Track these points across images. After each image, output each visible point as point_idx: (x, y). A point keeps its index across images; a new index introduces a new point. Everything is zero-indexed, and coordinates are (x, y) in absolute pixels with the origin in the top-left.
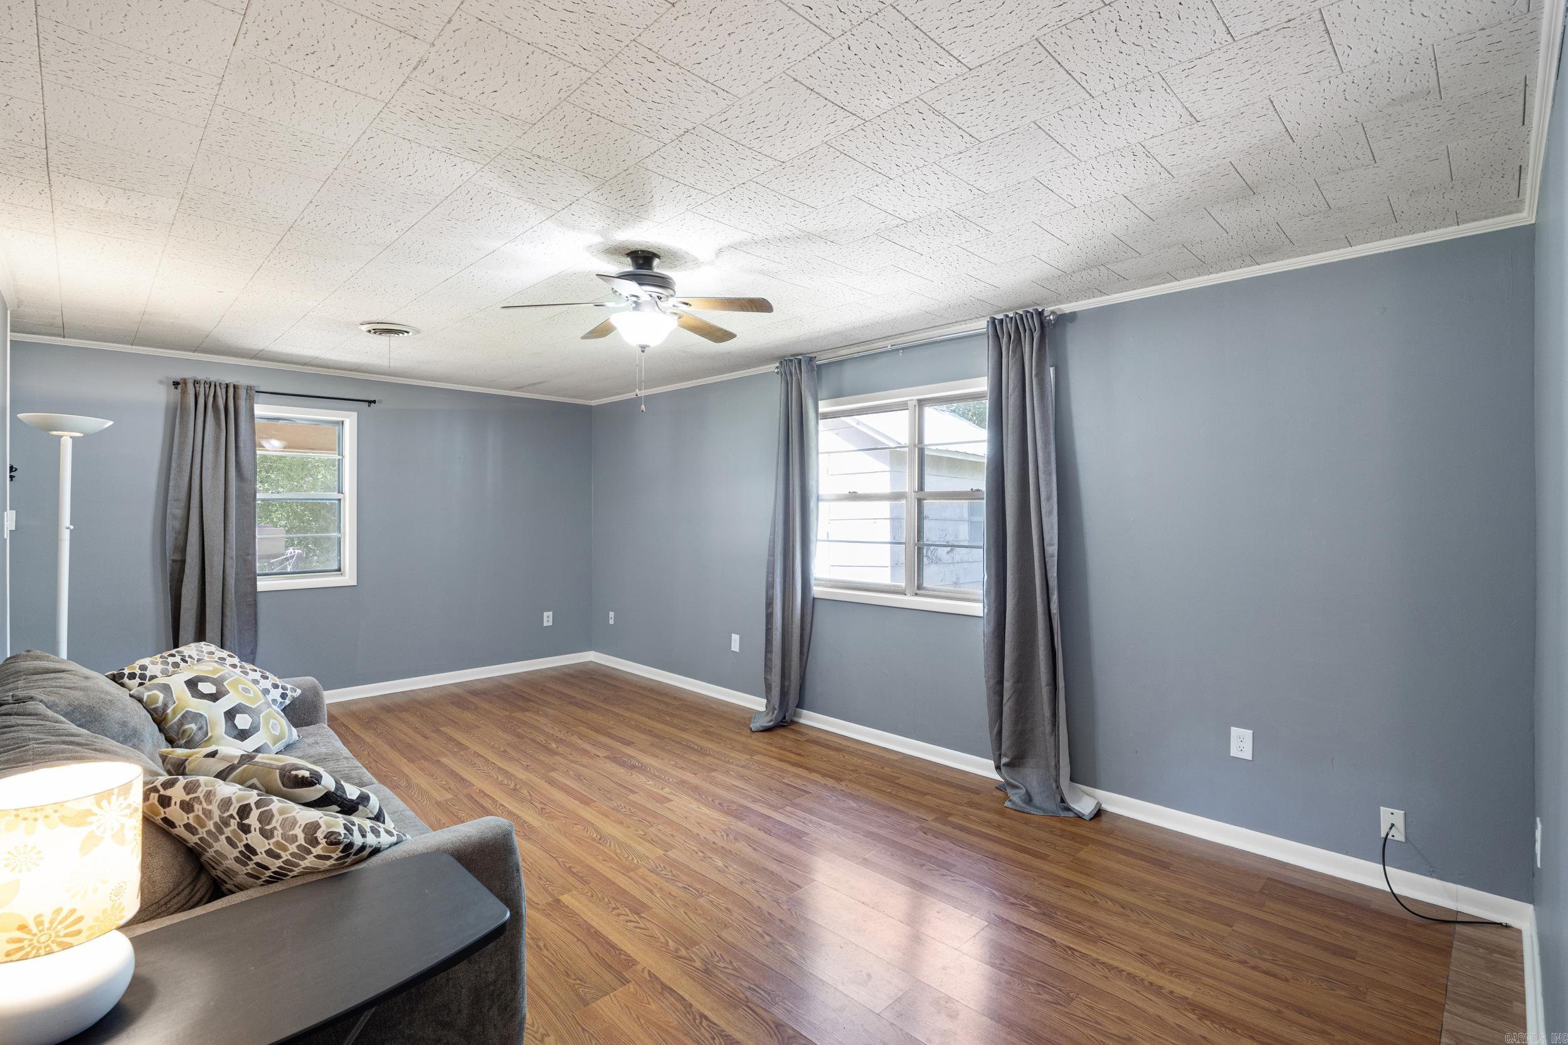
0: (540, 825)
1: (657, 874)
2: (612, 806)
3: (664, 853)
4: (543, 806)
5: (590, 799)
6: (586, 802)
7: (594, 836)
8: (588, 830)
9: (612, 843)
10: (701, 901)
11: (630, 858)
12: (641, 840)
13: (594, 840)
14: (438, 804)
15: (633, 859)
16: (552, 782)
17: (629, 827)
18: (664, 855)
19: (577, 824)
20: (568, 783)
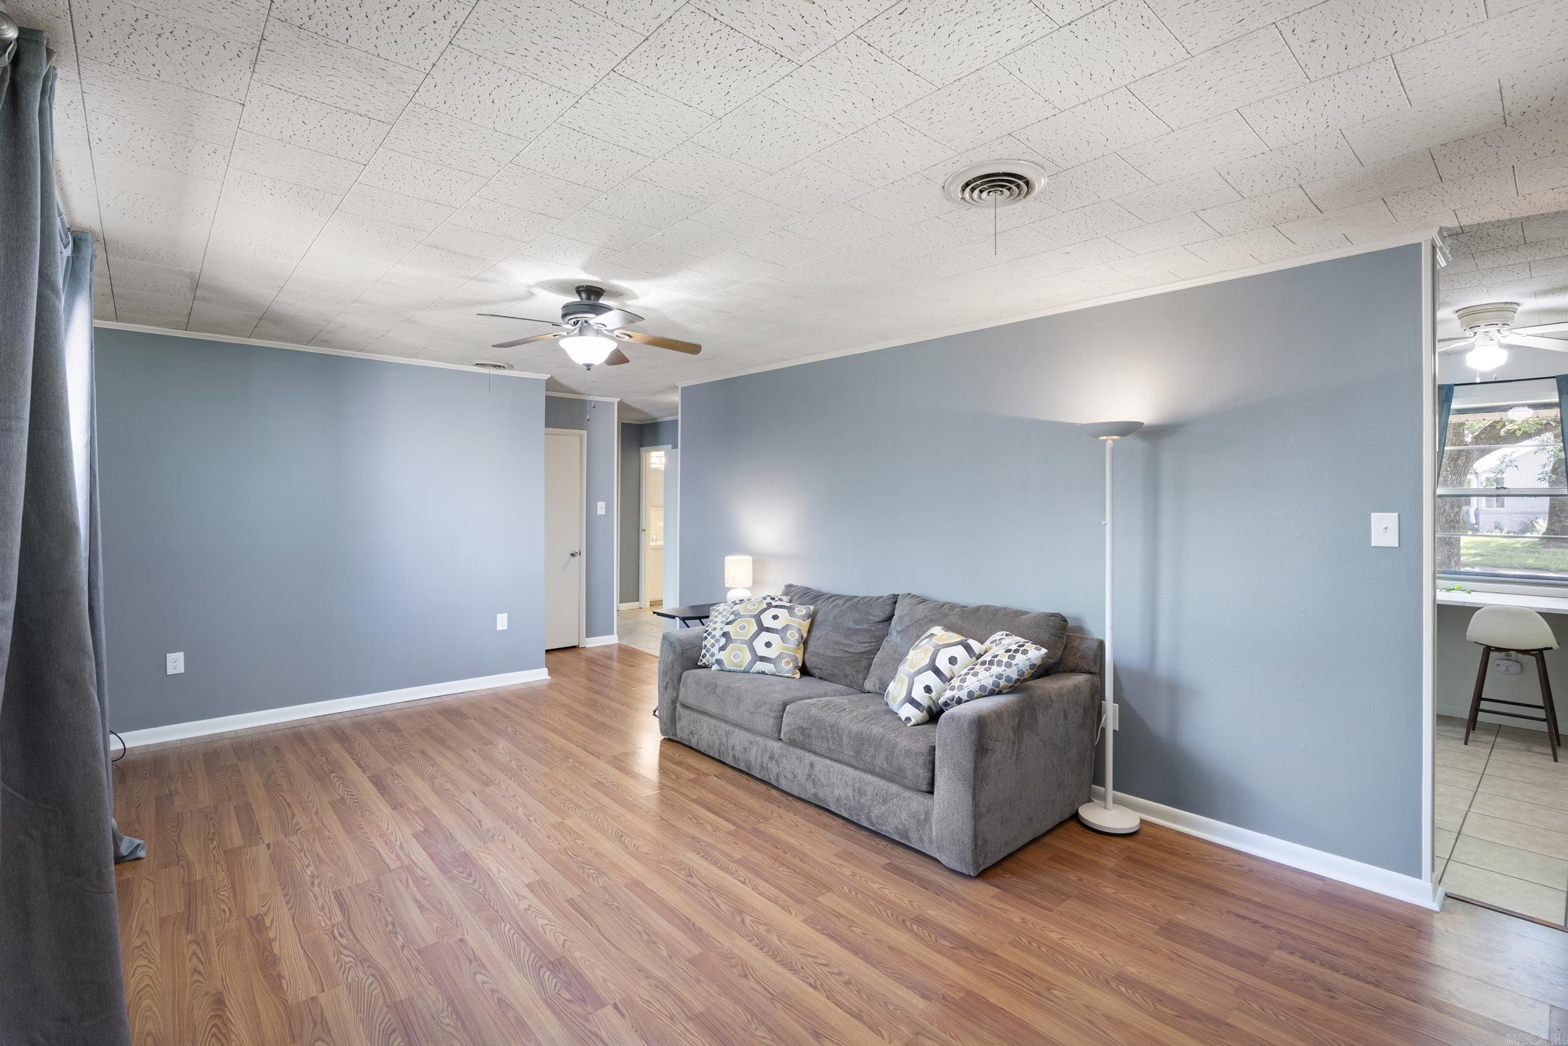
0: (687, 854)
1: (576, 804)
2: (605, 878)
3: (564, 821)
4: (690, 879)
5: (632, 891)
6: (636, 885)
7: (628, 839)
8: (634, 846)
9: (610, 832)
10: (551, 786)
11: (596, 817)
12: (581, 833)
13: (628, 836)
14: (829, 889)
15: (594, 816)
16: (690, 928)
17: (590, 848)
18: (564, 819)
19: (645, 853)
20: (664, 923)
